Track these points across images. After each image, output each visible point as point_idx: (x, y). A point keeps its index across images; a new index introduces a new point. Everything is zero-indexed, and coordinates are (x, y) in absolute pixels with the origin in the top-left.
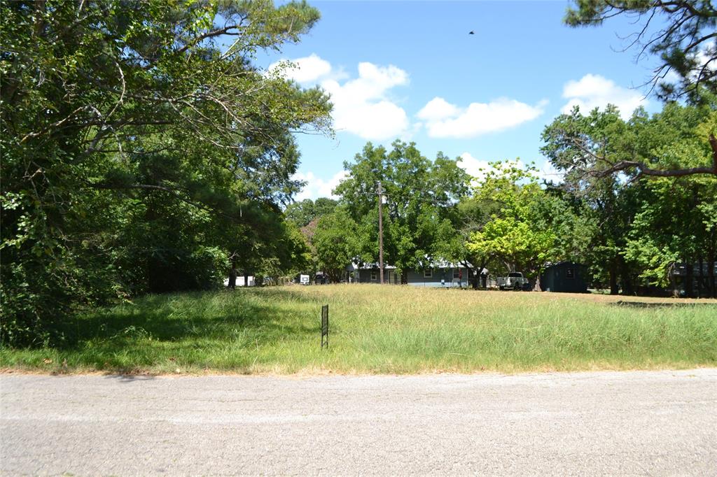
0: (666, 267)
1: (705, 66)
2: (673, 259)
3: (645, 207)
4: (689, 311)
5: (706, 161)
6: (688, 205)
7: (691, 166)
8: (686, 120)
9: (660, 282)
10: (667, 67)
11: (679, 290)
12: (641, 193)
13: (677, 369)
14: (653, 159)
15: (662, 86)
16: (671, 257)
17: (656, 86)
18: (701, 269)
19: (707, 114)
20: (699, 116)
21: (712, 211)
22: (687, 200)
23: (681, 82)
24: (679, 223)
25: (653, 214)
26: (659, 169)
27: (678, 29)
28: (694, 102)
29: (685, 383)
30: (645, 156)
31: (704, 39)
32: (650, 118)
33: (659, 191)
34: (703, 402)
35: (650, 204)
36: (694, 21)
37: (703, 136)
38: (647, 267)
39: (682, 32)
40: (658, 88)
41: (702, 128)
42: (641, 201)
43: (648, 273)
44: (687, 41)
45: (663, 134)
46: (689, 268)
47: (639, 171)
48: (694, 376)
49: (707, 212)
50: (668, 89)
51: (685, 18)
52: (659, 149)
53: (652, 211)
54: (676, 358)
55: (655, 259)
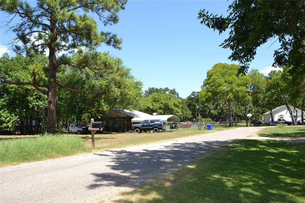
0: (13, 122)
1: (34, 42)
2: (16, 119)
3: (5, 96)
4: (19, 141)
5: (31, 80)
6: (23, 97)
7: (26, 81)
8: (25, 62)
9: (10, 129)
10: (18, 39)
11: (18, 132)
12: (4, 90)
13: (13, 165)
14: (10, 76)
15: (16, 46)
16: (15, 118)
17: (13, 46)
18: (27, 123)
19: (33, 61)
20: (30, 62)
21: (32, 100)
22: (23, 95)
23: (24, 46)
24: (19, 104)
25: (8, 99)
26: (11, 80)
27: (25, 25)
28: (28, 56)
29: (15, 171)
30: (7, 74)
31: (34, 32)
32: (10, 58)
33: (12, 90)
34: (22, 178)
35: (7, 95)
36: (31, 24)
37: (31, 70)
38: (4, 122)
39: (26, 27)
40: (14, 47)
41: (31, 67)
42: (3, 94)
43: (5, 125)
44: (28, 31)
45: (15, 66)
46: (22, 123)
47: (3, 80)
48: (19, 167)
49: (30, 100)
50: (18, 48)
51: (28, 21)
52: (13, 72)
53: (8, 98)
54: (13, 161)
55: (8, 119)
